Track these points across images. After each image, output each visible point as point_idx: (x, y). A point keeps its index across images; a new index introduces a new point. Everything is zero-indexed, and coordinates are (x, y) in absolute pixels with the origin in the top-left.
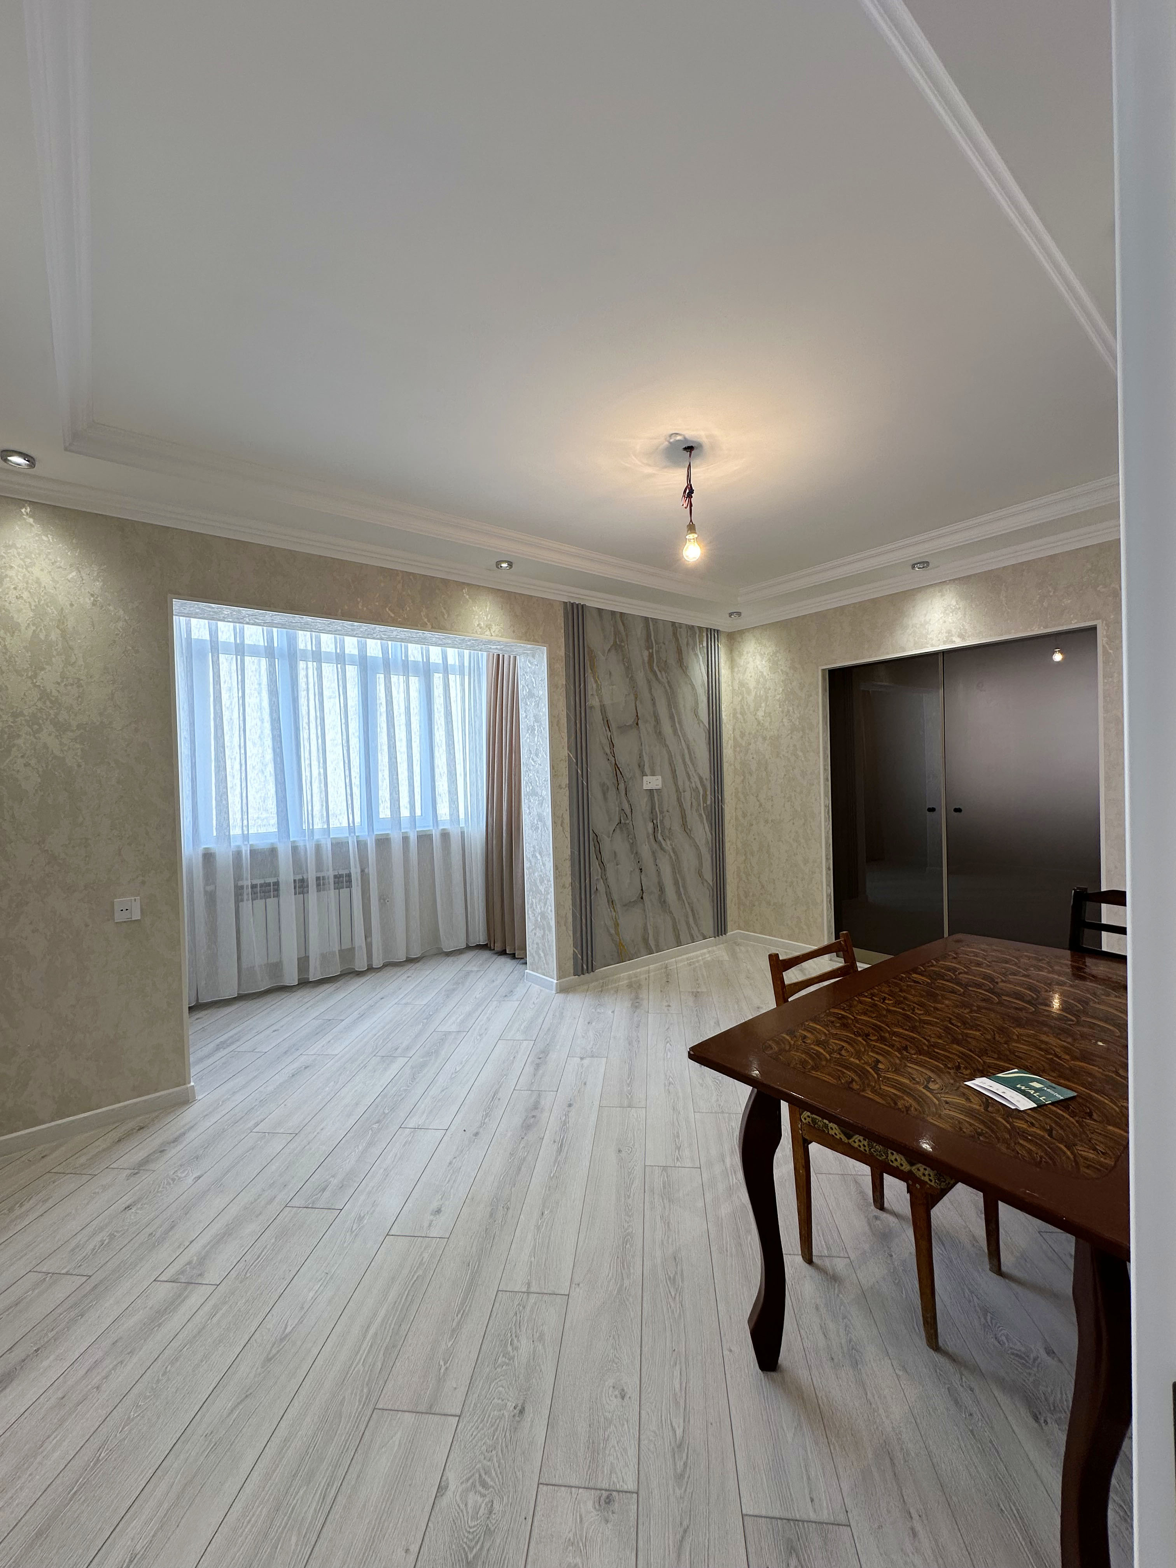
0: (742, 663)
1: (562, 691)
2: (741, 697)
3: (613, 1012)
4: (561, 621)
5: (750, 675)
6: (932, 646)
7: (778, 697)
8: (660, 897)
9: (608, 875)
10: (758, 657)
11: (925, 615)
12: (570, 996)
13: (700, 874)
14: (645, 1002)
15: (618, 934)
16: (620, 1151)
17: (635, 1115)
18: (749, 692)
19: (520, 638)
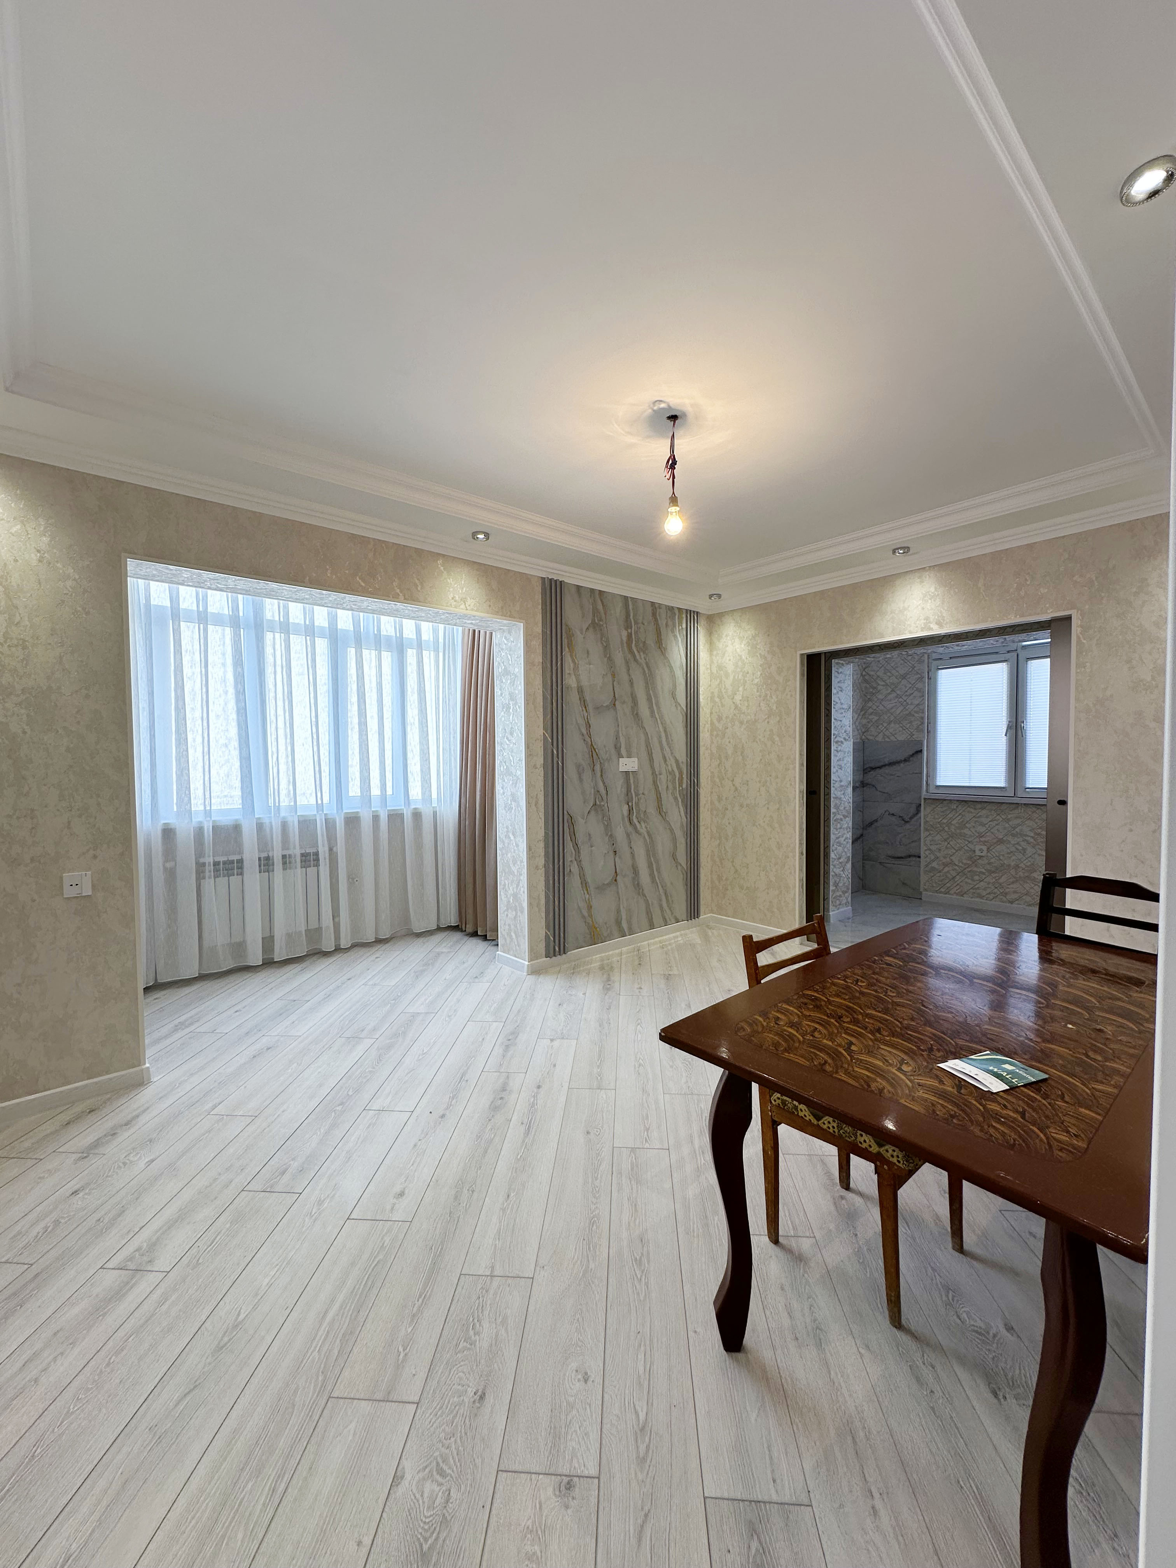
0: (721, 646)
1: (539, 669)
2: (718, 680)
3: (584, 994)
4: (538, 597)
5: (728, 658)
6: (910, 632)
7: (756, 681)
8: (634, 879)
9: (582, 857)
10: (737, 640)
11: (904, 602)
12: (541, 978)
13: (674, 857)
14: (617, 985)
15: (591, 916)
16: (588, 1133)
17: (604, 1096)
18: (727, 675)
19: (497, 613)
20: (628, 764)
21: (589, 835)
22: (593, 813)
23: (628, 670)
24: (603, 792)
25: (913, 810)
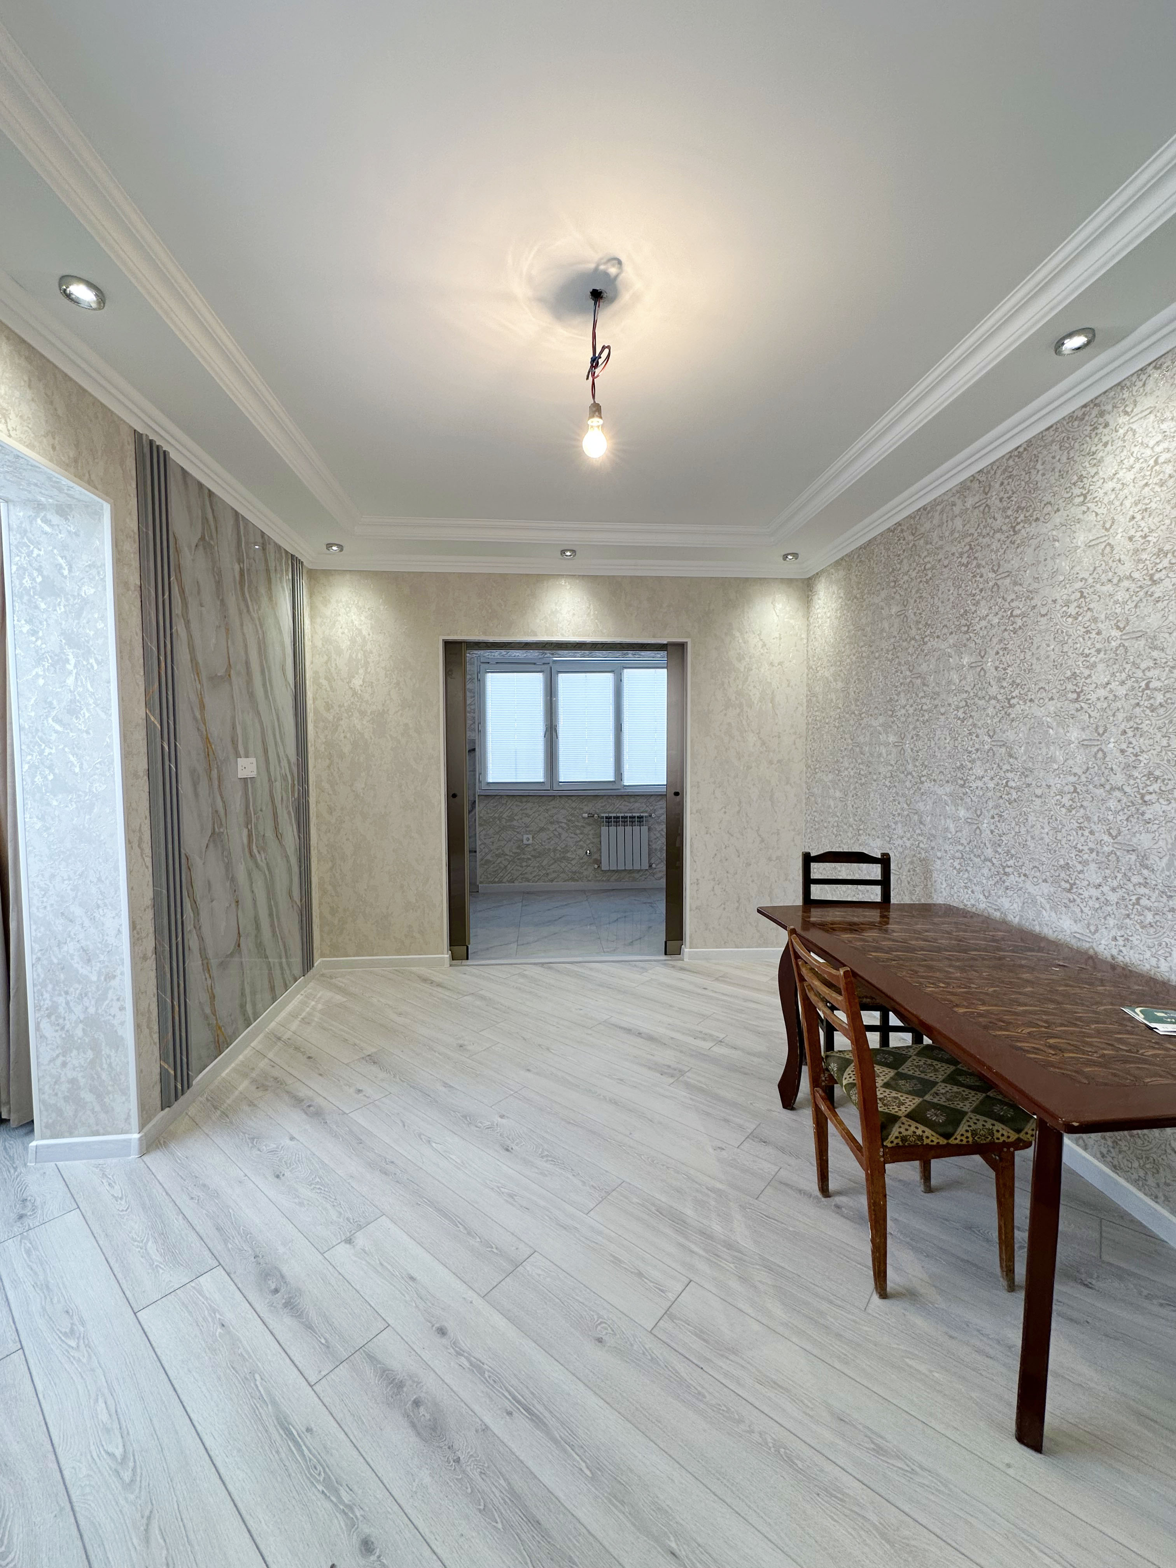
3: (292, 1138)
4: (130, 463)
7: (383, 664)
13: (290, 895)
15: (214, 1013)
17: (540, 1272)
20: (247, 767)
21: (209, 882)
22: (211, 846)
23: (242, 625)
24: (222, 812)
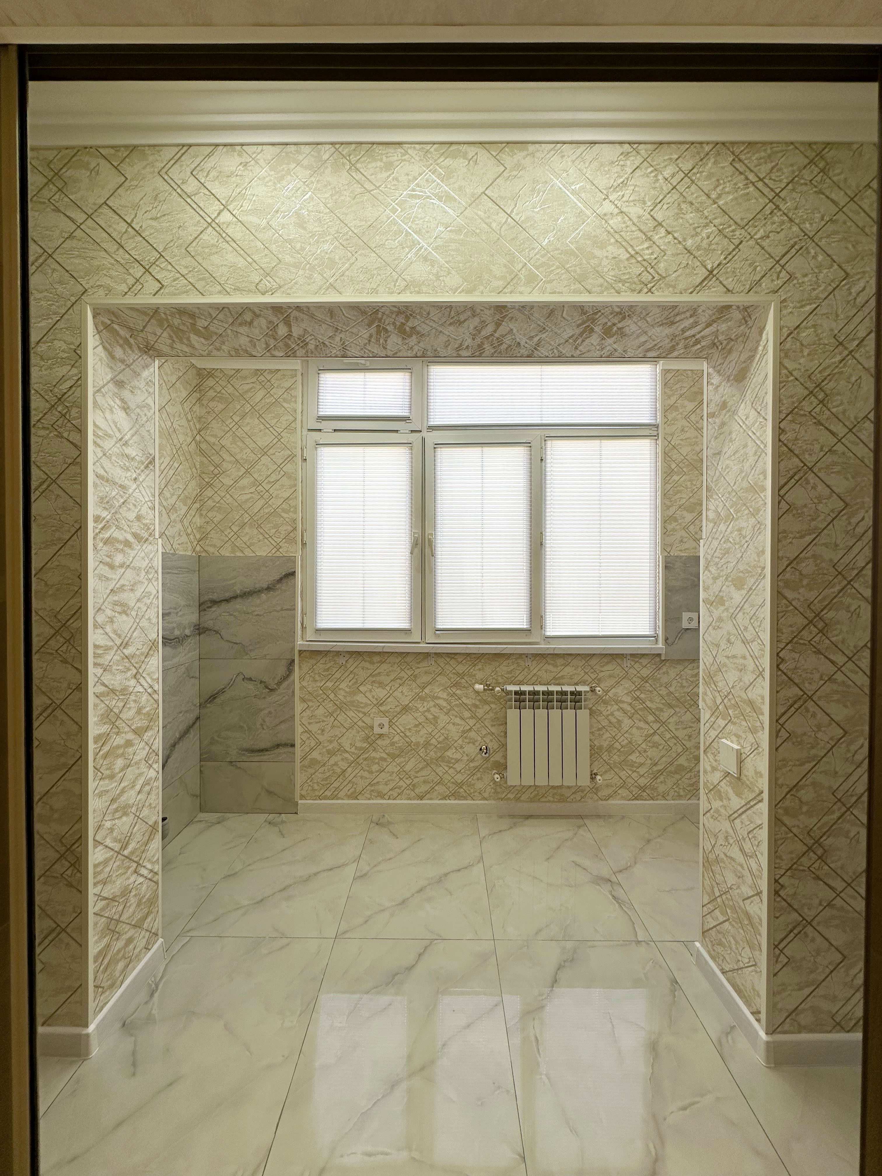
25: (281, 671)
